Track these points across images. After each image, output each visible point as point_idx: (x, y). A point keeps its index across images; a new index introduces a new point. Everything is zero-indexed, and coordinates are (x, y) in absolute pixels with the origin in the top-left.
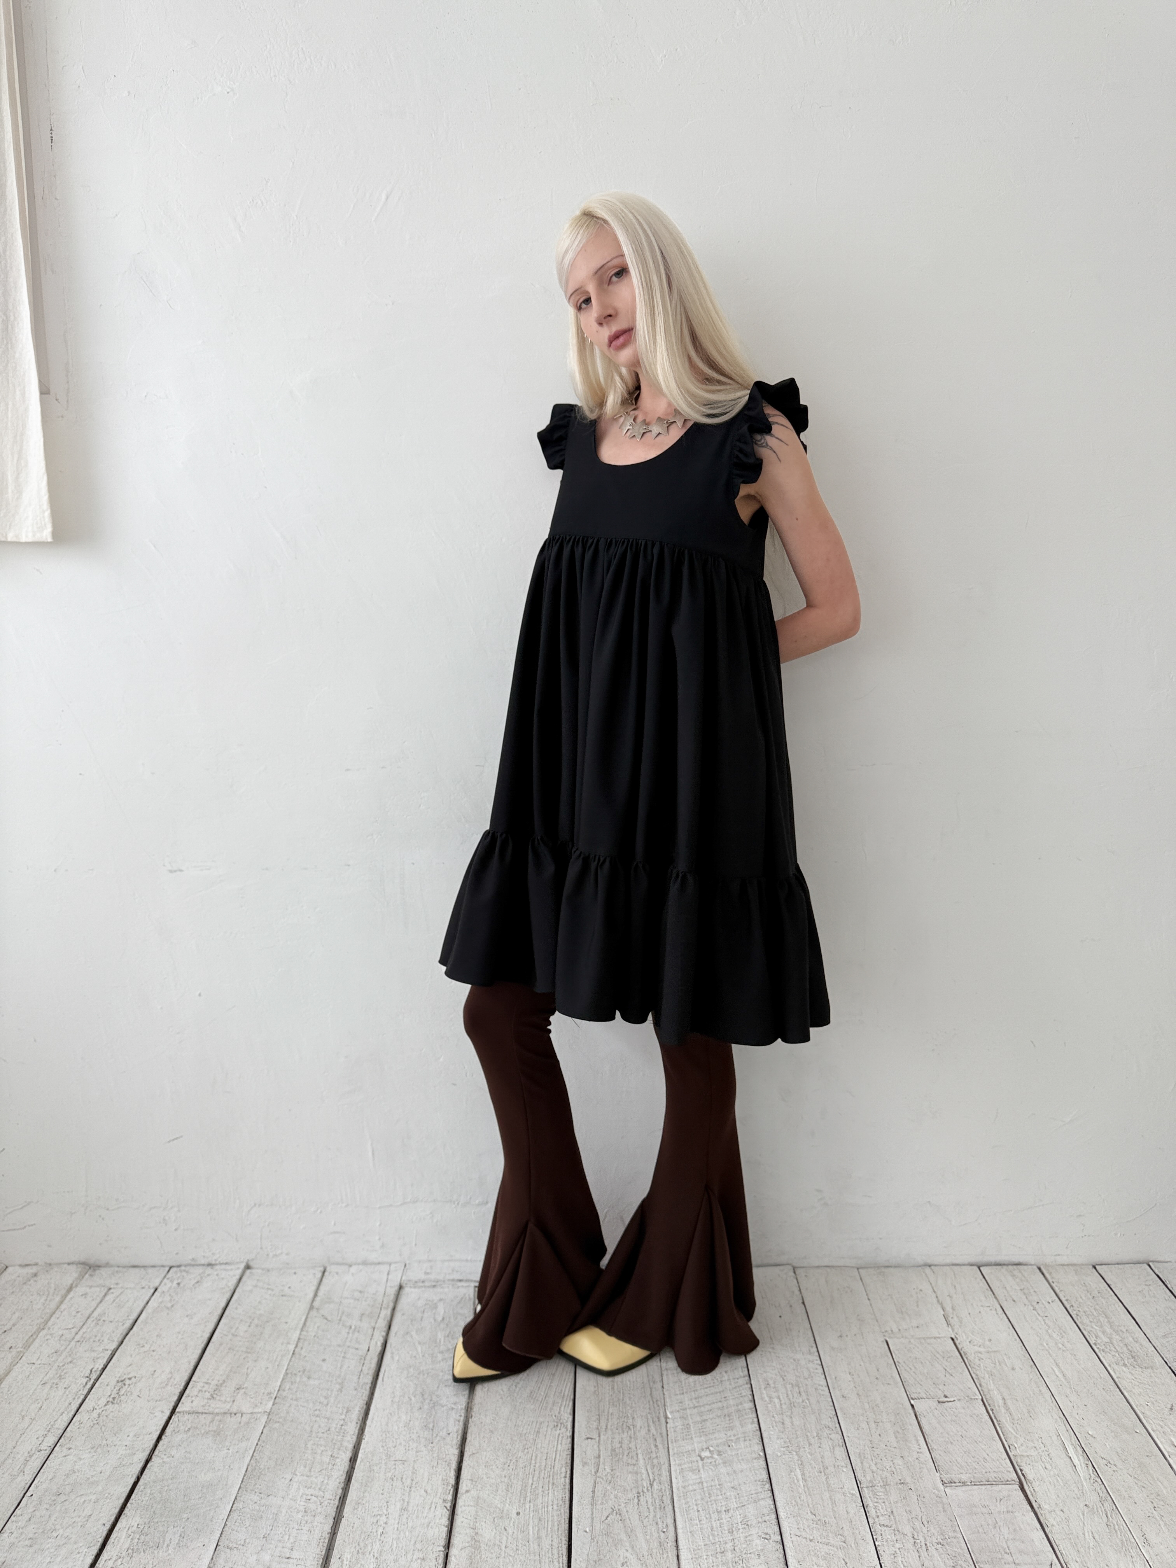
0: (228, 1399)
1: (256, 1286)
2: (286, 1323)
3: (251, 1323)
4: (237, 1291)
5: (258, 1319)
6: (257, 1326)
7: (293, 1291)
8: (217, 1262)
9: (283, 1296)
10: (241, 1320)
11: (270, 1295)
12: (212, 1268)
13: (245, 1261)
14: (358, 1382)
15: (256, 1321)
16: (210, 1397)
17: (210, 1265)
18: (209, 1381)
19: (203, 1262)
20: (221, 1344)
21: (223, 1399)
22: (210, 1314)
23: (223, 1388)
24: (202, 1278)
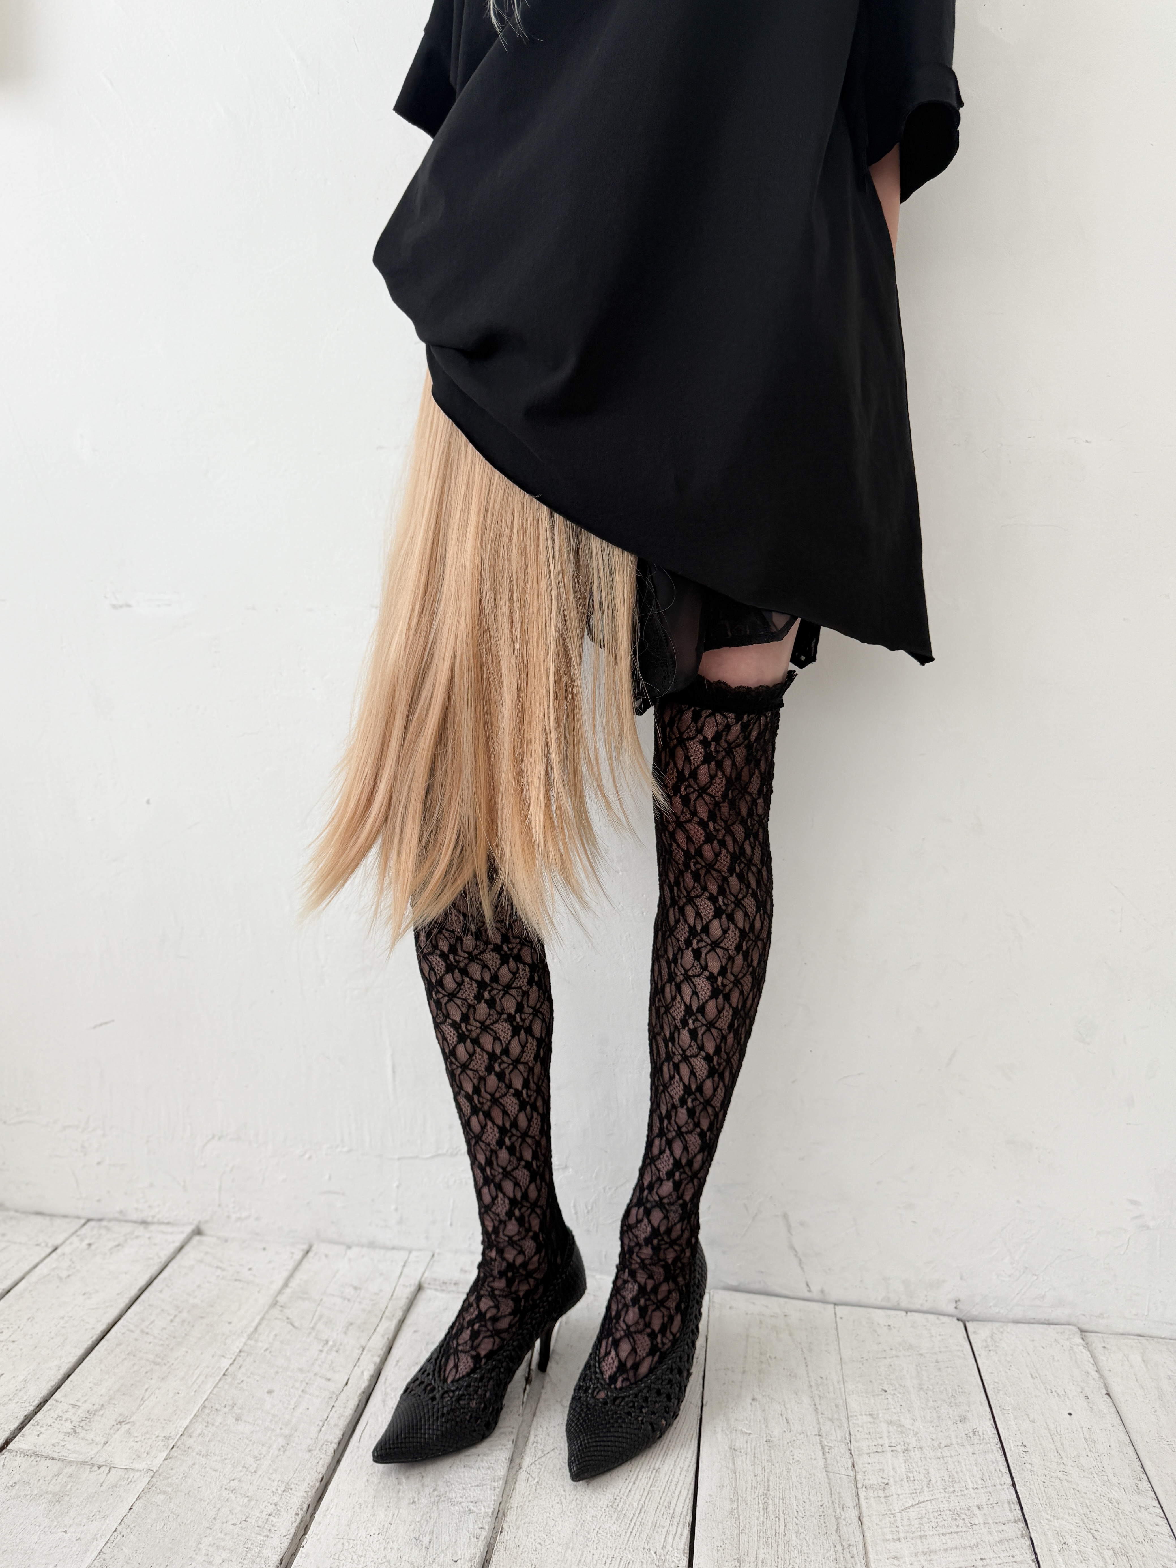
0: (98, 1439)
1: (201, 1261)
2: (230, 1323)
3: (175, 1316)
4: (171, 1265)
5: (189, 1312)
6: (183, 1321)
7: (254, 1276)
8: (156, 1220)
9: (236, 1280)
10: (163, 1310)
11: (218, 1276)
12: (146, 1228)
13: (195, 1223)
14: (317, 1438)
15: (184, 1315)
16: (70, 1431)
17: (144, 1223)
18: (78, 1404)
19: (135, 1216)
20: (119, 1344)
21: (90, 1437)
22: (118, 1294)
23: (97, 1418)
24: (126, 1241)
